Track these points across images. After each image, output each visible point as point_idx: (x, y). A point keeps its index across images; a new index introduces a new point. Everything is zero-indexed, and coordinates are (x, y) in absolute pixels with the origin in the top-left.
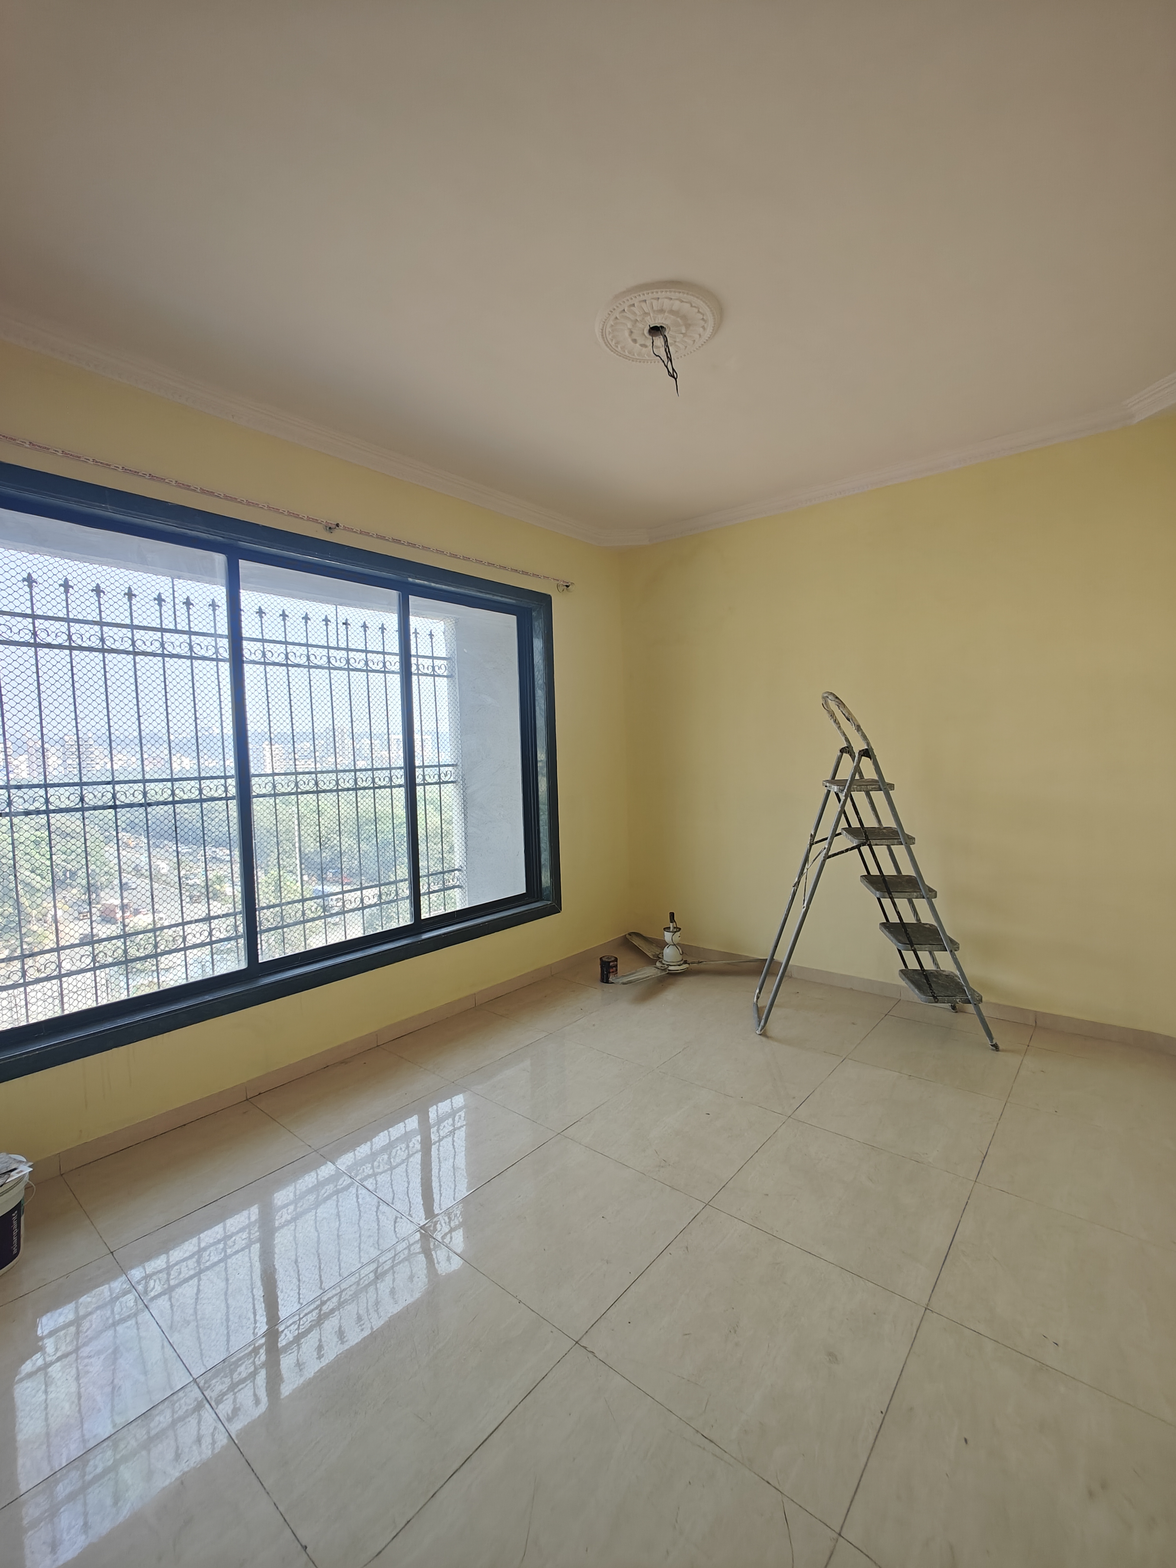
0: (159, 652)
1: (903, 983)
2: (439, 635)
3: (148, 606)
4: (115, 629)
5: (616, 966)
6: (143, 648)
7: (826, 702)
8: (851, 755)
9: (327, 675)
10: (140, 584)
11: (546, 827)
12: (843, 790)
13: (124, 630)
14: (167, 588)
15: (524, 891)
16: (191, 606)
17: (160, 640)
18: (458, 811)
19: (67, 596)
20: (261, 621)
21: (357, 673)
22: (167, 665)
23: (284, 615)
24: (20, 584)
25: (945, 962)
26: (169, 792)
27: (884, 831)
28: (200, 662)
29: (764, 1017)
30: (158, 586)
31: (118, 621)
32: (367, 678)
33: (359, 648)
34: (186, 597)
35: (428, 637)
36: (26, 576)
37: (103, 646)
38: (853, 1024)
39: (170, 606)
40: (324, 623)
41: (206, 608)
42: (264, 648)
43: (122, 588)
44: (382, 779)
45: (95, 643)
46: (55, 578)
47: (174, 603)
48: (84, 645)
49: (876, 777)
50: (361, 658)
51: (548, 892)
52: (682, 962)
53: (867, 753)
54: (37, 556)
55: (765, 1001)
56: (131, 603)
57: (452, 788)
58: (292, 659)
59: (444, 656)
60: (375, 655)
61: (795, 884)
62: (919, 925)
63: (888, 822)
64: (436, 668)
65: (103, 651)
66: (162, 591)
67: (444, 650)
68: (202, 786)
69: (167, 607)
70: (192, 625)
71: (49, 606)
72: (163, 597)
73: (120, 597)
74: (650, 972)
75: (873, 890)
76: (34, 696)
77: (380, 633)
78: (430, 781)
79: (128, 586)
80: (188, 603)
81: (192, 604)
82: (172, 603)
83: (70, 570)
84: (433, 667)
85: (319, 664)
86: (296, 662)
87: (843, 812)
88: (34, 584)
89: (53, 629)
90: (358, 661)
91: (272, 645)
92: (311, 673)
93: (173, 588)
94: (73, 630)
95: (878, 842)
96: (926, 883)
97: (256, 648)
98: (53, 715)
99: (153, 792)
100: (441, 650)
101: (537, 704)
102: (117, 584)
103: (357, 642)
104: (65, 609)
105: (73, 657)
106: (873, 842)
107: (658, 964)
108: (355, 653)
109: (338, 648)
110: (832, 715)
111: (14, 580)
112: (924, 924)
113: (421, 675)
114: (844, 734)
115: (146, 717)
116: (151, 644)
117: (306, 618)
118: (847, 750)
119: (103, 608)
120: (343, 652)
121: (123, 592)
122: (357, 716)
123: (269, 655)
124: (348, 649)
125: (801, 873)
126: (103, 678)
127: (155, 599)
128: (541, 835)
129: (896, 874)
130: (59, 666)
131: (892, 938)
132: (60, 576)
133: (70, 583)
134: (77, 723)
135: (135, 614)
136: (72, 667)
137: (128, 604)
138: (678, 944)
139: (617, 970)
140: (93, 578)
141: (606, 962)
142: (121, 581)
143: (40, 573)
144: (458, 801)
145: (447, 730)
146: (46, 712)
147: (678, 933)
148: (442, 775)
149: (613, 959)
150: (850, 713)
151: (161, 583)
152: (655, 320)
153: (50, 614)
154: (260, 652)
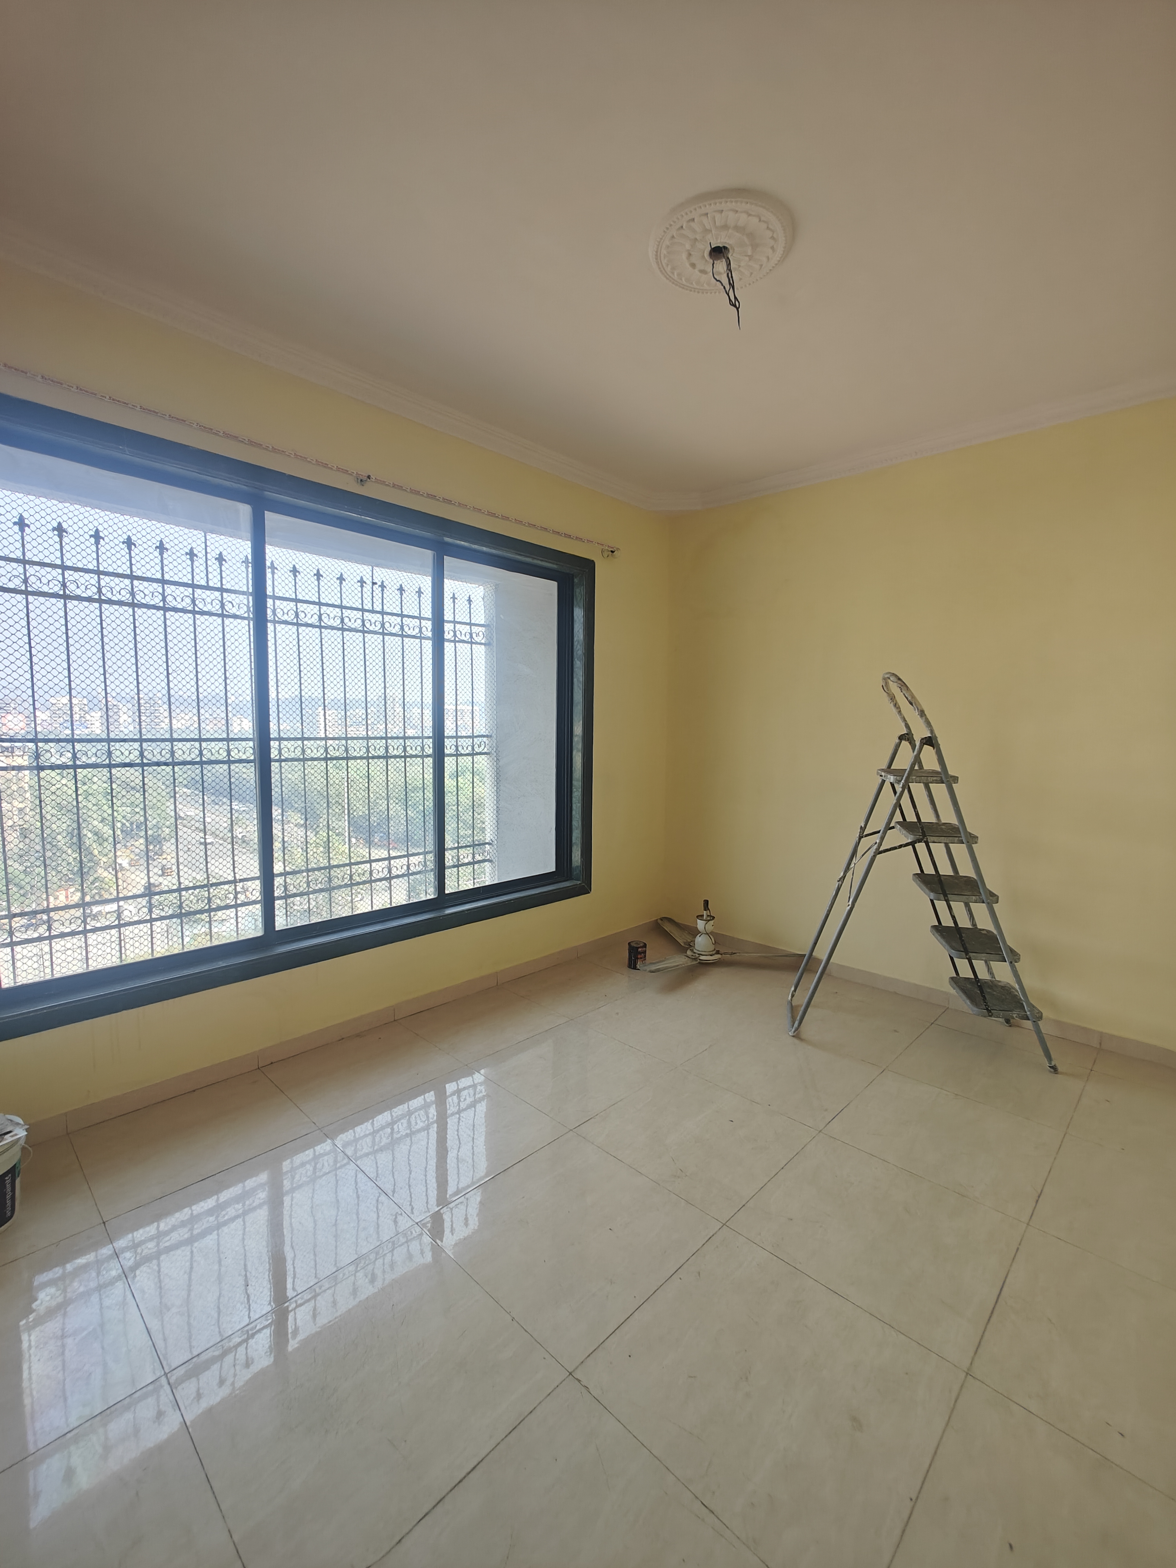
0: (190, 608)
1: (952, 991)
2: (478, 602)
3: (179, 561)
4: (146, 584)
5: (645, 952)
6: (173, 604)
7: (887, 683)
8: (910, 743)
9: (361, 639)
10: (172, 537)
11: (579, 805)
12: (901, 781)
13: (155, 585)
14: (199, 542)
15: (554, 870)
16: (224, 562)
17: (191, 596)
18: (491, 783)
19: (97, 547)
20: (295, 580)
21: (392, 638)
22: (198, 622)
23: (318, 575)
24: (50, 534)
25: (1002, 972)
26: (197, 752)
27: (943, 827)
28: (231, 620)
29: (798, 1018)
30: (190, 541)
31: (149, 575)
32: (403, 643)
33: (395, 611)
34: (218, 553)
35: (467, 603)
36: (55, 525)
37: (133, 600)
38: (896, 1031)
39: (202, 561)
40: (359, 584)
41: (239, 565)
42: (297, 609)
43: (154, 541)
44: (414, 749)
45: (126, 597)
46: (86, 529)
47: (206, 558)
48: (114, 598)
49: (938, 768)
50: (396, 622)
51: (578, 871)
52: (714, 952)
53: (930, 741)
54: (67, 505)
55: (801, 999)
56: (162, 557)
57: (486, 759)
58: (326, 620)
59: (482, 622)
60: (411, 619)
61: (840, 879)
62: (975, 931)
63: (948, 817)
64: (474, 635)
65: (133, 605)
66: (194, 545)
67: (483, 617)
68: (231, 748)
69: (199, 562)
70: (224, 582)
71: (79, 557)
72: (195, 552)
73: (151, 550)
74: (680, 960)
75: (927, 891)
76: (63, 649)
77: (416, 597)
78: (462, 752)
79: (160, 539)
80: (220, 559)
81: (225, 561)
82: (204, 558)
83: (101, 520)
84: (471, 634)
85: (353, 626)
86: (329, 624)
87: (898, 805)
88: (64, 534)
89: (82, 580)
90: (393, 625)
91: (305, 605)
92: (345, 635)
93: (206, 543)
94: (103, 583)
95: (935, 839)
96: (988, 887)
97: (289, 608)
98: (81, 670)
99: (180, 752)
100: (480, 617)
101: (575, 675)
102: (149, 537)
103: (392, 606)
104: (95, 561)
105: (103, 610)
106: (930, 839)
107: (689, 953)
108: (390, 617)
109: (373, 611)
110: (893, 698)
111: (44, 529)
112: (980, 930)
113: (458, 642)
114: (904, 720)
115: (175, 675)
116: (182, 600)
117: (341, 579)
118: (907, 737)
119: (134, 561)
120: (379, 615)
121: (155, 546)
122: (390, 682)
123: (302, 615)
124: (383, 613)
125: (848, 868)
126: (132, 634)
127: (187, 554)
128: (574, 813)
129: (952, 874)
130: (88, 619)
131: (944, 943)
132: (91, 526)
133: (101, 534)
134: (105, 678)
135: (166, 569)
136: (101, 620)
137: (160, 557)
138: (712, 933)
139: (645, 956)
140: (125, 529)
141: (634, 947)
142: (153, 534)
143: (70, 522)
144: (491, 773)
145: (483, 700)
146: (74, 665)
147: (712, 922)
148: (476, 746)
149: (642, 945)
150: (913, 697)
151: (193, 538)
152: (717, 239)
153: (80, 565)
154: (293, 612)
